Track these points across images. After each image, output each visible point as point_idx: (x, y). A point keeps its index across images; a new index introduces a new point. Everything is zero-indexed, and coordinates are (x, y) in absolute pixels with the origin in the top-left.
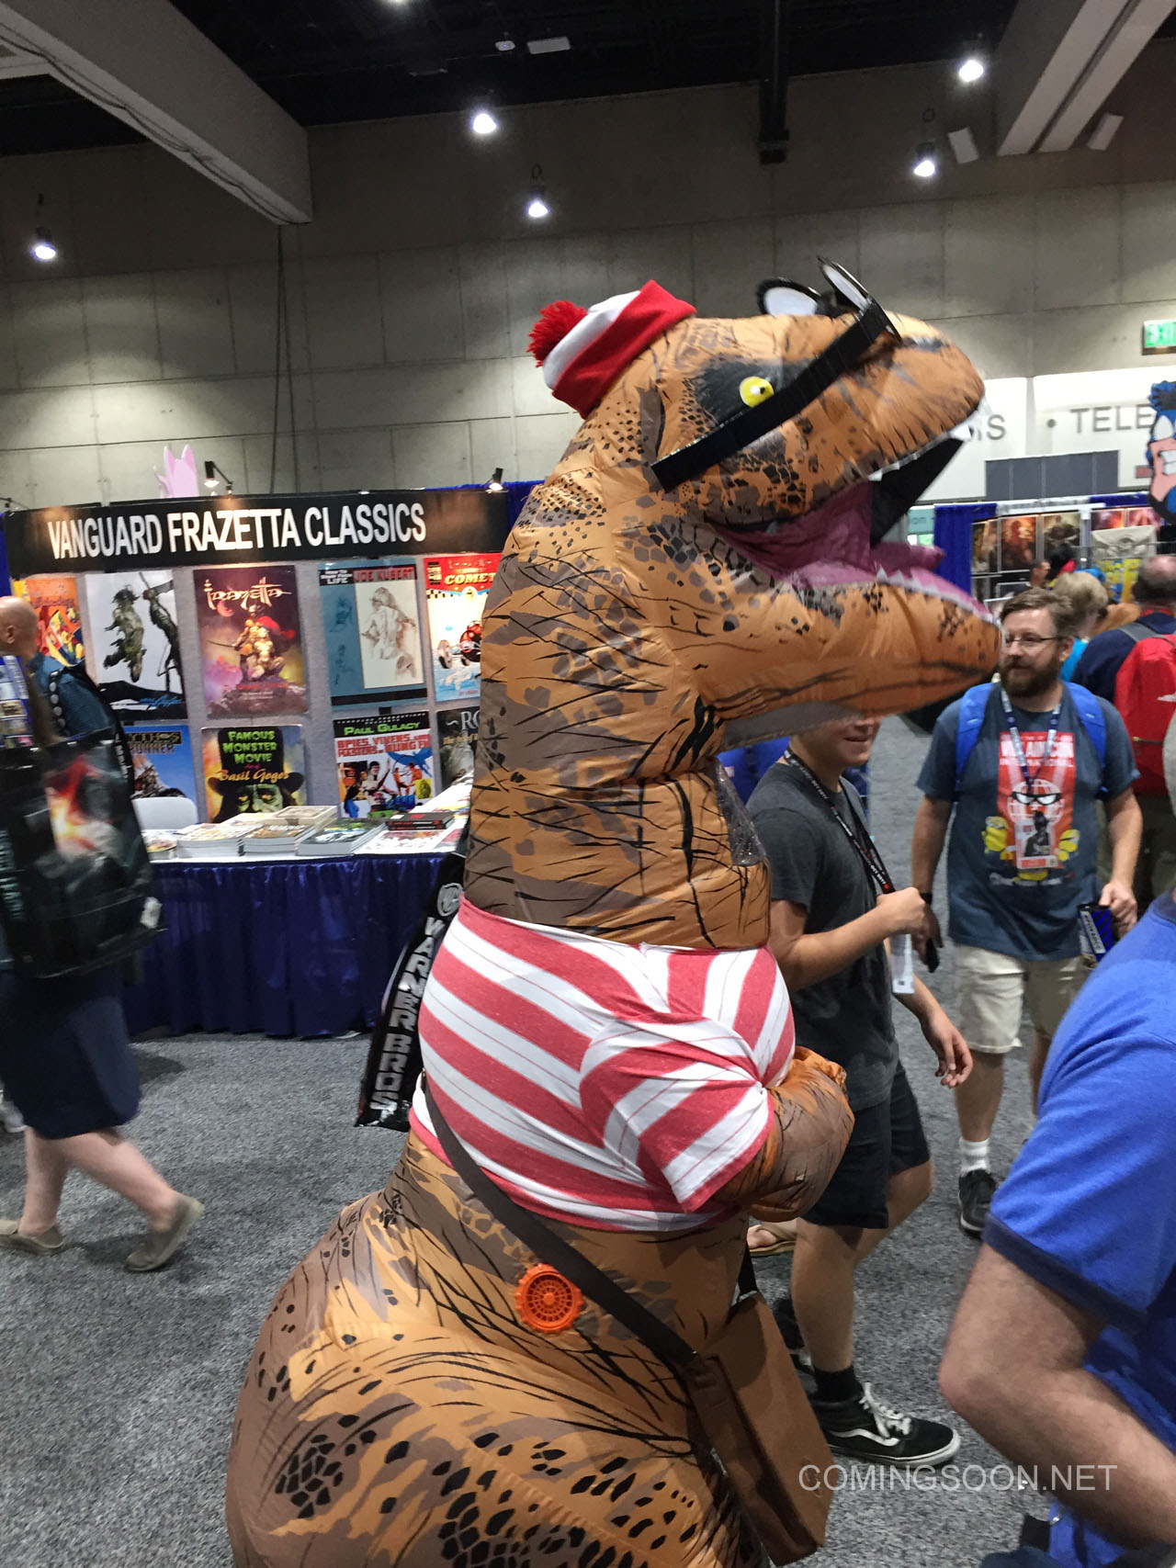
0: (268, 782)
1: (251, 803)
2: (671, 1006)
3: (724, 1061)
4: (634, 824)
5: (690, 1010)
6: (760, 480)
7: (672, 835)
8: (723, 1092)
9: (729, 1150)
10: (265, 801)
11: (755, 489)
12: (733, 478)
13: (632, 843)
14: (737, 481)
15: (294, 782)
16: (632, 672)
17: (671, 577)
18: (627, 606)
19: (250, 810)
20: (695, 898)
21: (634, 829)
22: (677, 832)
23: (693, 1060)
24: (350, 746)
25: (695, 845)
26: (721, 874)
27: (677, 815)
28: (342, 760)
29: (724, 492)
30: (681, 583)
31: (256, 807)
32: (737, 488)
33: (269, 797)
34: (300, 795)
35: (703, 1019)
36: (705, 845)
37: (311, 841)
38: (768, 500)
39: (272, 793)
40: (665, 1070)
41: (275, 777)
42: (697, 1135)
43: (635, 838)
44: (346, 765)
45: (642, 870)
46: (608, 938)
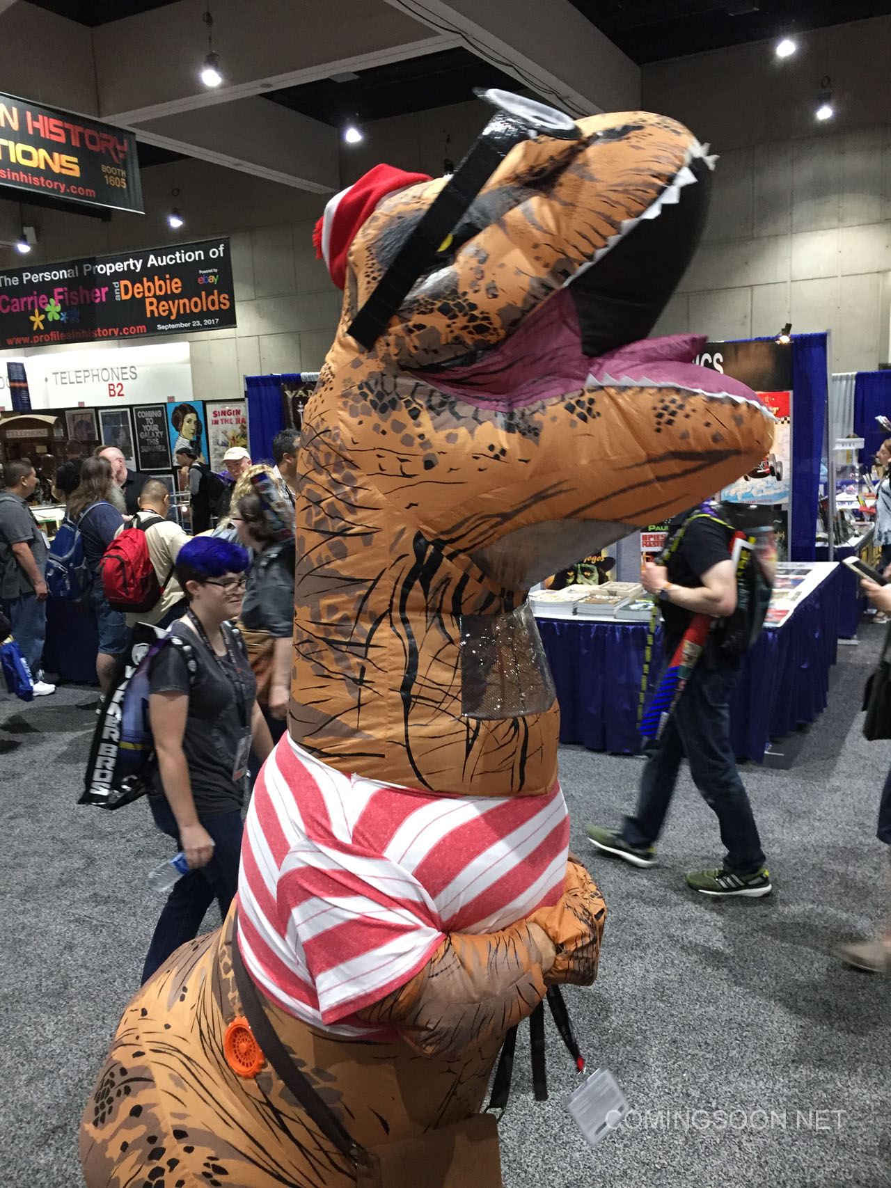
0: (589, 562)
1: (576, 577)
2: (354, 839)
3: (390, 902)
4: (358, 663)
5: (371, 846)
6: (437, 321)
7: (391, 678)
8: (373, 930)
9: (364, 984)
10: (586, 577)
11: (433, 328)
12: (410, 324)
13: (354, 680)
14: (415, 326)
15: (609, 563)
16: (350, 518)
17: (376, 427)
18: (346, 460)
19: (575, 582)
20: (407, 741)
21: (359, 668)
22: (398, 677)
23: (355, 893)
24: (652, 539)
25: (415, 690)
26: (443, 724)
27: (402, 660)
28: (645, 549)
29: (407, 339)
30: (384, 433)
31: (579, 580)
32: (417, 333)
33: (589, 574)
34: (612, 574)
35: (383, 858)
36: (426, 693)
37: (626, 608)
38: (451, 336)
39: (591, 571)
40: (330, 895)
41: (594, 559)
42: (342, 959)
43: (357, 675)
44: (647, 553)
45: (359, 705)
46: (327, 763)
